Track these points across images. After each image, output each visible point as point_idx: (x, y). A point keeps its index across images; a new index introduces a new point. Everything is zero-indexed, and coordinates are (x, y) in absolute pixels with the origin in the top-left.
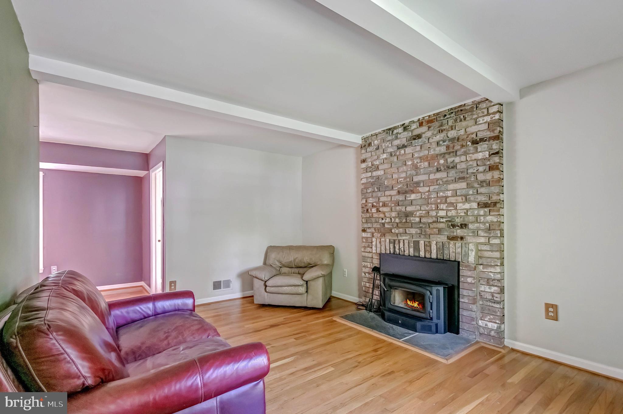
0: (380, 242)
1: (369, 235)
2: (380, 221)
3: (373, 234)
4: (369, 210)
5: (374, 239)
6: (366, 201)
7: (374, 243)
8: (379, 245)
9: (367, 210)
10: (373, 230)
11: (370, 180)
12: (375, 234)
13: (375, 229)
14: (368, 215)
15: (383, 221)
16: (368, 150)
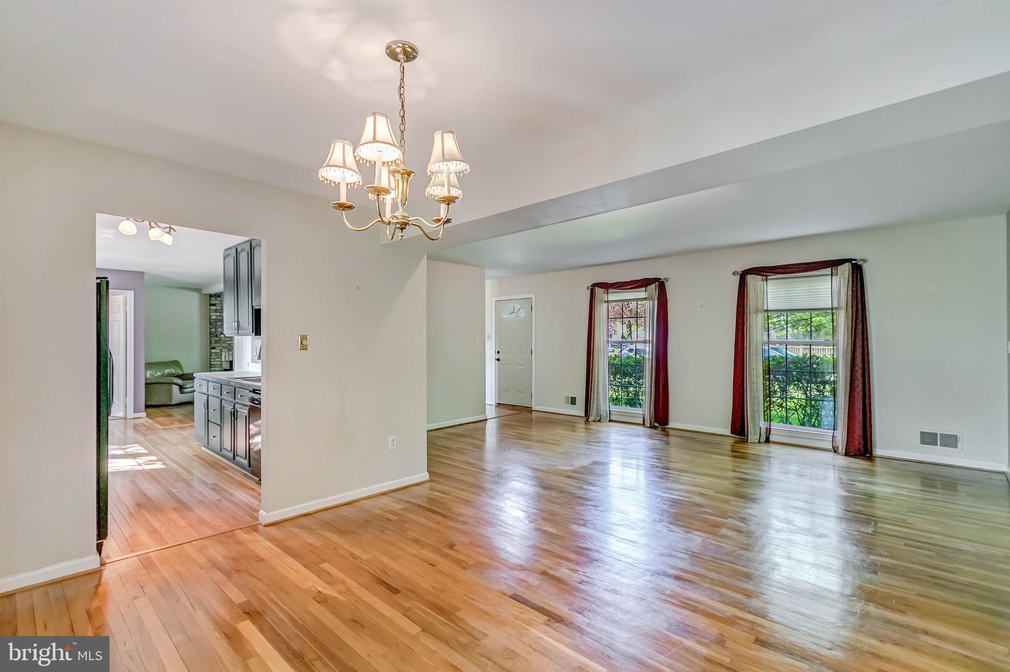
0: (229, 355)
1: (218, 351)
2: (228, 342)
3: (221, 350)
4: (218, 336)
5: (223, 353)
6: (216, 330)
7: (223, 356)
8: (227, 356)
9: (217, 336)
10: (221, 348)
11: (219, 317)
12: (223, 350)
13: (223, 347)
14: (217, 339)
15: (230, 342)
16: (218, 299)
